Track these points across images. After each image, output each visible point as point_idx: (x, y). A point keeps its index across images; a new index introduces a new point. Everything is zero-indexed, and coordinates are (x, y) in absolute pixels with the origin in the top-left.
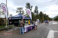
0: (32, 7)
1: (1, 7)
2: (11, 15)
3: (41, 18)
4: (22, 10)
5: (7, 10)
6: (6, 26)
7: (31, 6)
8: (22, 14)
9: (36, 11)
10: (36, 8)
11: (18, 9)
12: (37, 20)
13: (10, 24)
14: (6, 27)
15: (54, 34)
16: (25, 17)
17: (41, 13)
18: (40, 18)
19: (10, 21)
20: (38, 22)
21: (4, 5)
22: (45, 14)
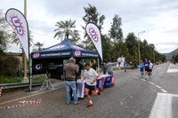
0: (102, 18)
1: (9, 19)
2: (39, 44)
3: (132, 54)
4: (72, 29)
5: (25, 29)
6: (26, 78)
7: (99, 17)
8: (72, 41)
9: (116, 32)
10: (117, 21)
13: (35, 72)
14: (26, 80)
15: (173, 105)
16: (82, 52)
17: (131, 37)
18: (128, 54)
19: (35, 61)
21: (16, 13)
22: (142, 41)
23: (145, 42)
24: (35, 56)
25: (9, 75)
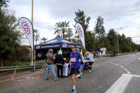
0: (89, 19)
2: (44, 39)
3: (113, 45)
4: (67, 28)
6: (32, 62)
8: (67, 36)
9: (99, 29)
10: (100, 21)
11: (59, 26)
12: (101, 49)
13: (38, 59)
18: (109, 45)
20: (104, 53)
22: (121, 35)
23: (123, 35)
24: (38, 48)
25: (23, 60)
